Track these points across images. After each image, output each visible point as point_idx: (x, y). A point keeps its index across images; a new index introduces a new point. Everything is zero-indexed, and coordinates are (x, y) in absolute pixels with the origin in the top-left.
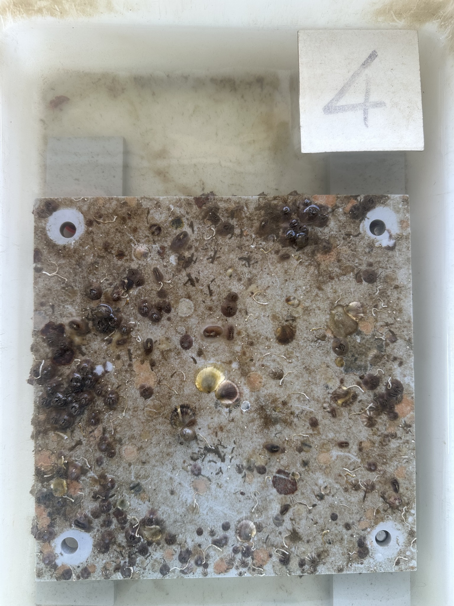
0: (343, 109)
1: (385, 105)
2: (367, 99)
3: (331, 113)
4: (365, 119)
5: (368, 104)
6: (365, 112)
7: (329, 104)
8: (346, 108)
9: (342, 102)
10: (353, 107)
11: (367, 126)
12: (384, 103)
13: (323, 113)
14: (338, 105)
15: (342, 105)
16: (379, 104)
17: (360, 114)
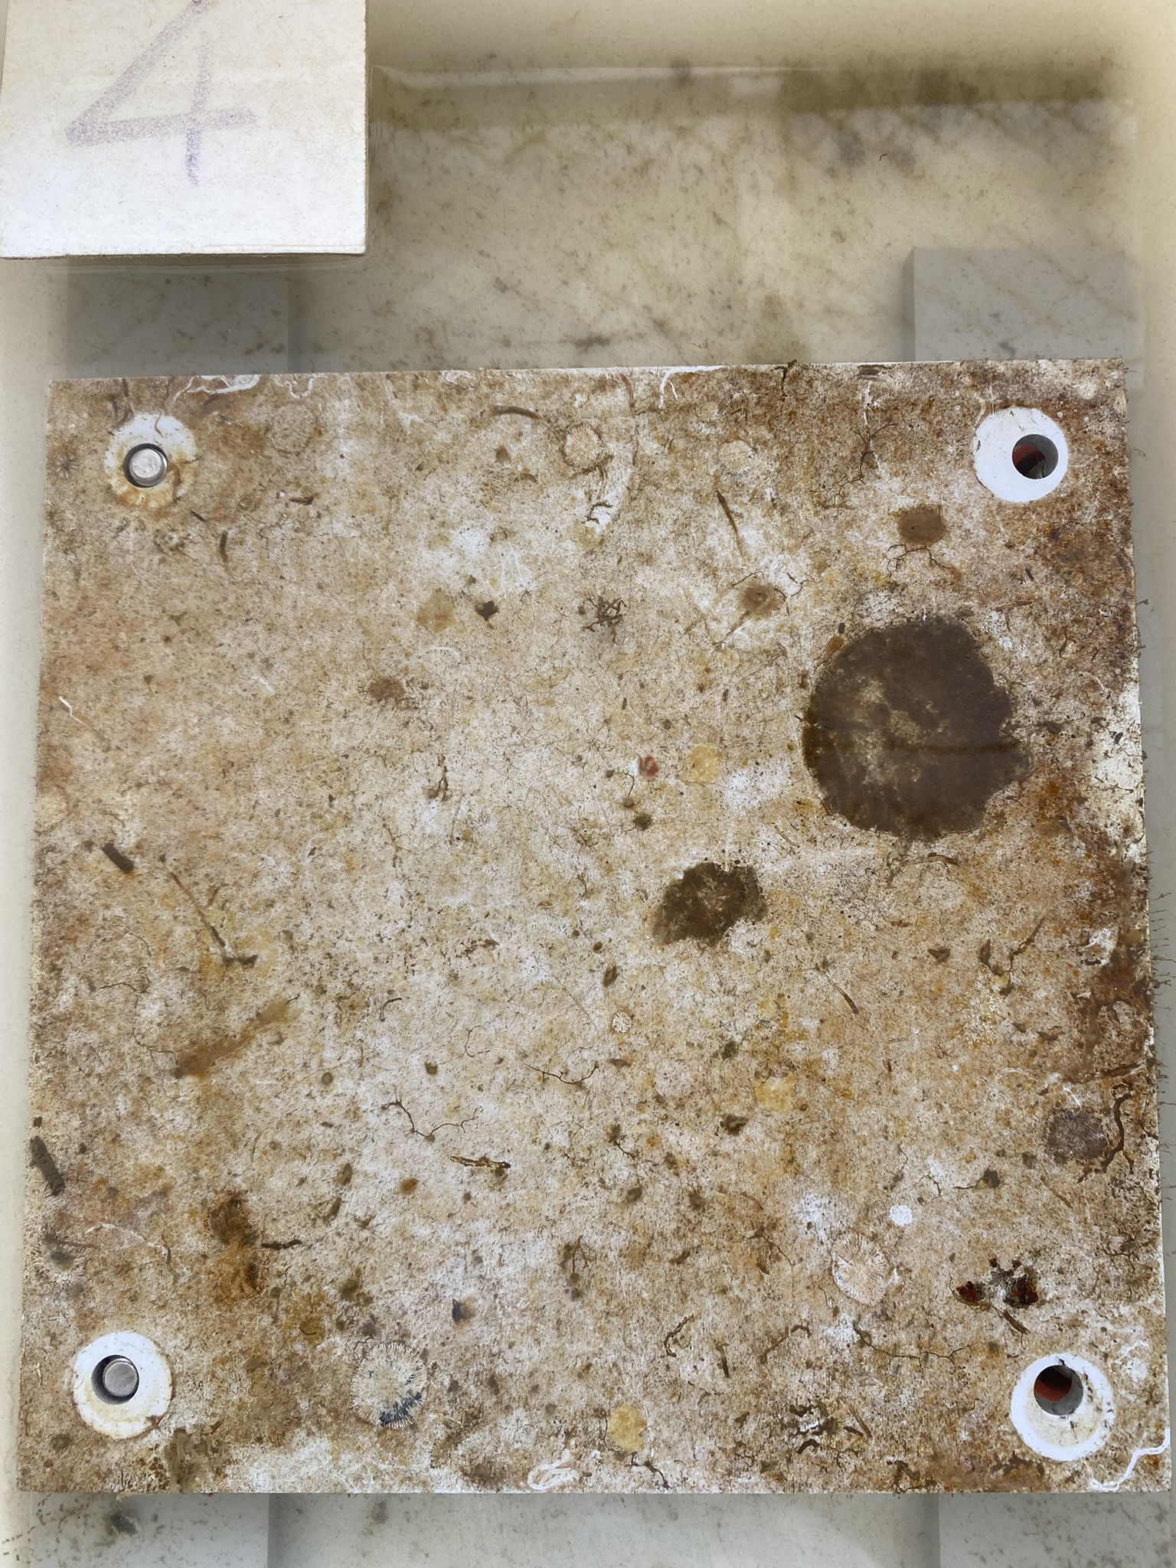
0: (126, 131)
1: (254, 121)
2: (198, 105)
3: (89, 140)
4: (191, 158)
5: (201, 117)
6: (193, 139)
7: (85, 114)
8: (136, 129)
9: (126, 112)
10: (157, 126)
11: (196, 183)
12: (251, 115)
13: (67, 142)
14: (113, 118)
15: (123, 118)
16: (235, 119)
17: (176, 147)
